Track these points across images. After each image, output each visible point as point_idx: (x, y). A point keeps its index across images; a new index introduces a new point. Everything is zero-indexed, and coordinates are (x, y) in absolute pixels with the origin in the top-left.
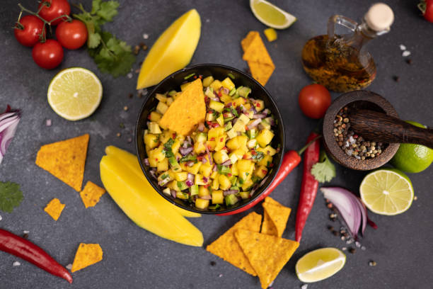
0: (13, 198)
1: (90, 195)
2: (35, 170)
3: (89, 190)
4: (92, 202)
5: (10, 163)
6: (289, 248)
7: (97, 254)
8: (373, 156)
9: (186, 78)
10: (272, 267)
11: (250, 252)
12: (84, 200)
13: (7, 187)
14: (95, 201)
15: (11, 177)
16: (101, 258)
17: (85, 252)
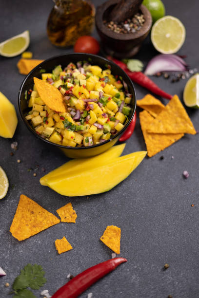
0: (36, 274)
1: (67, 215)
2: (24, 247)
3: (63, 213)
4: (73, 216)
5: (8, 263)
6: (176, 103)
7: (115, 231)
8: (143, 20)
9: (26, 98)
10: (183, 120)
11: (166, 129)
12: (68, 221)
13: (25, 274)
14: (74, 213)
15: (18, 267)
16: (120, 229)
17: (108, 238)
